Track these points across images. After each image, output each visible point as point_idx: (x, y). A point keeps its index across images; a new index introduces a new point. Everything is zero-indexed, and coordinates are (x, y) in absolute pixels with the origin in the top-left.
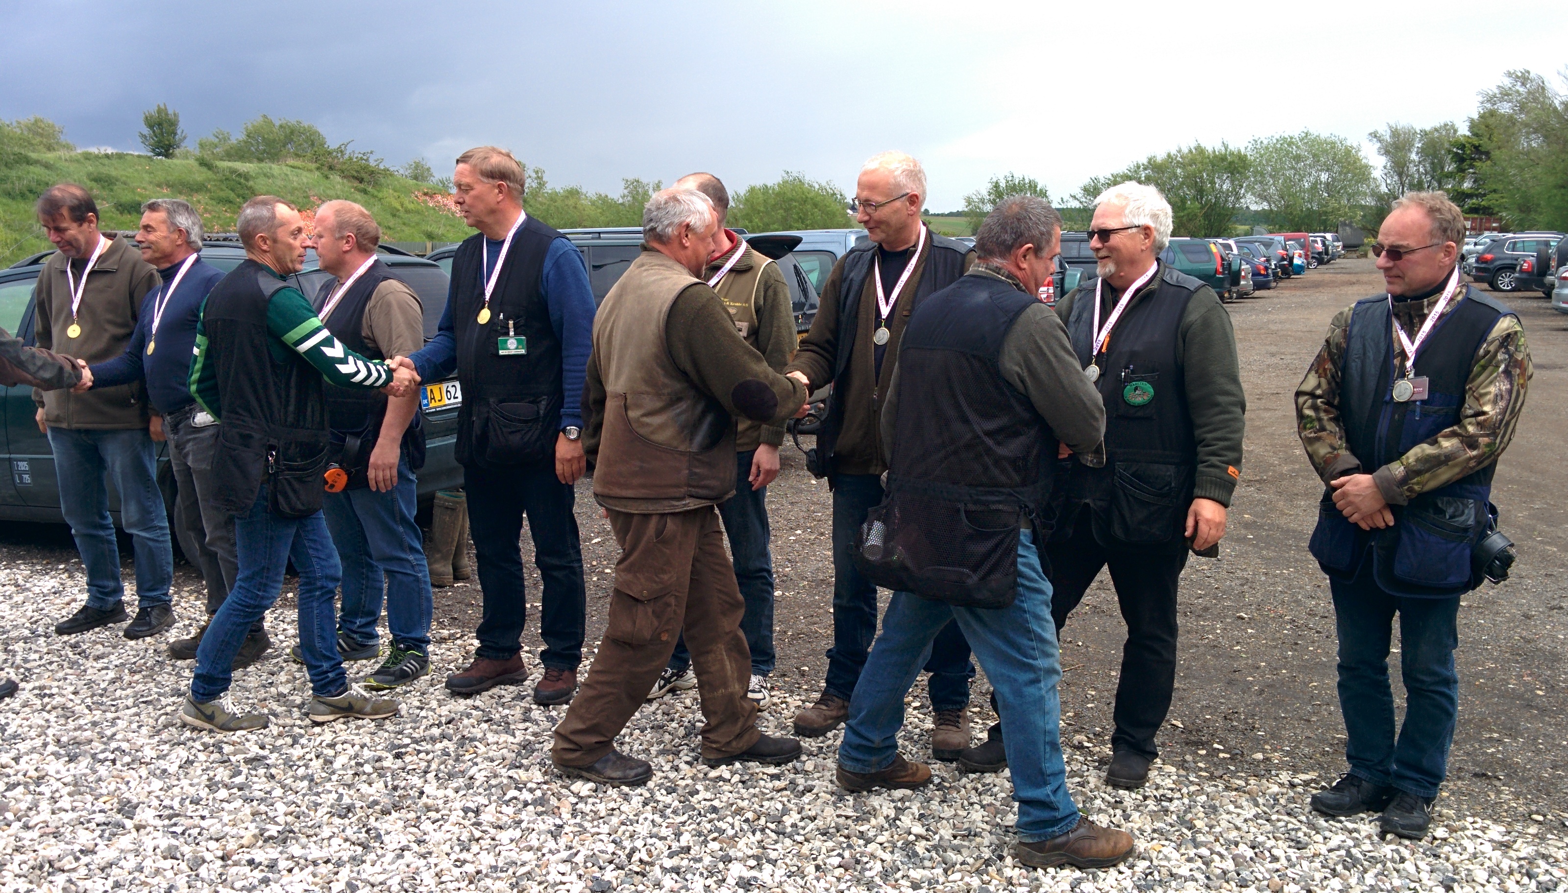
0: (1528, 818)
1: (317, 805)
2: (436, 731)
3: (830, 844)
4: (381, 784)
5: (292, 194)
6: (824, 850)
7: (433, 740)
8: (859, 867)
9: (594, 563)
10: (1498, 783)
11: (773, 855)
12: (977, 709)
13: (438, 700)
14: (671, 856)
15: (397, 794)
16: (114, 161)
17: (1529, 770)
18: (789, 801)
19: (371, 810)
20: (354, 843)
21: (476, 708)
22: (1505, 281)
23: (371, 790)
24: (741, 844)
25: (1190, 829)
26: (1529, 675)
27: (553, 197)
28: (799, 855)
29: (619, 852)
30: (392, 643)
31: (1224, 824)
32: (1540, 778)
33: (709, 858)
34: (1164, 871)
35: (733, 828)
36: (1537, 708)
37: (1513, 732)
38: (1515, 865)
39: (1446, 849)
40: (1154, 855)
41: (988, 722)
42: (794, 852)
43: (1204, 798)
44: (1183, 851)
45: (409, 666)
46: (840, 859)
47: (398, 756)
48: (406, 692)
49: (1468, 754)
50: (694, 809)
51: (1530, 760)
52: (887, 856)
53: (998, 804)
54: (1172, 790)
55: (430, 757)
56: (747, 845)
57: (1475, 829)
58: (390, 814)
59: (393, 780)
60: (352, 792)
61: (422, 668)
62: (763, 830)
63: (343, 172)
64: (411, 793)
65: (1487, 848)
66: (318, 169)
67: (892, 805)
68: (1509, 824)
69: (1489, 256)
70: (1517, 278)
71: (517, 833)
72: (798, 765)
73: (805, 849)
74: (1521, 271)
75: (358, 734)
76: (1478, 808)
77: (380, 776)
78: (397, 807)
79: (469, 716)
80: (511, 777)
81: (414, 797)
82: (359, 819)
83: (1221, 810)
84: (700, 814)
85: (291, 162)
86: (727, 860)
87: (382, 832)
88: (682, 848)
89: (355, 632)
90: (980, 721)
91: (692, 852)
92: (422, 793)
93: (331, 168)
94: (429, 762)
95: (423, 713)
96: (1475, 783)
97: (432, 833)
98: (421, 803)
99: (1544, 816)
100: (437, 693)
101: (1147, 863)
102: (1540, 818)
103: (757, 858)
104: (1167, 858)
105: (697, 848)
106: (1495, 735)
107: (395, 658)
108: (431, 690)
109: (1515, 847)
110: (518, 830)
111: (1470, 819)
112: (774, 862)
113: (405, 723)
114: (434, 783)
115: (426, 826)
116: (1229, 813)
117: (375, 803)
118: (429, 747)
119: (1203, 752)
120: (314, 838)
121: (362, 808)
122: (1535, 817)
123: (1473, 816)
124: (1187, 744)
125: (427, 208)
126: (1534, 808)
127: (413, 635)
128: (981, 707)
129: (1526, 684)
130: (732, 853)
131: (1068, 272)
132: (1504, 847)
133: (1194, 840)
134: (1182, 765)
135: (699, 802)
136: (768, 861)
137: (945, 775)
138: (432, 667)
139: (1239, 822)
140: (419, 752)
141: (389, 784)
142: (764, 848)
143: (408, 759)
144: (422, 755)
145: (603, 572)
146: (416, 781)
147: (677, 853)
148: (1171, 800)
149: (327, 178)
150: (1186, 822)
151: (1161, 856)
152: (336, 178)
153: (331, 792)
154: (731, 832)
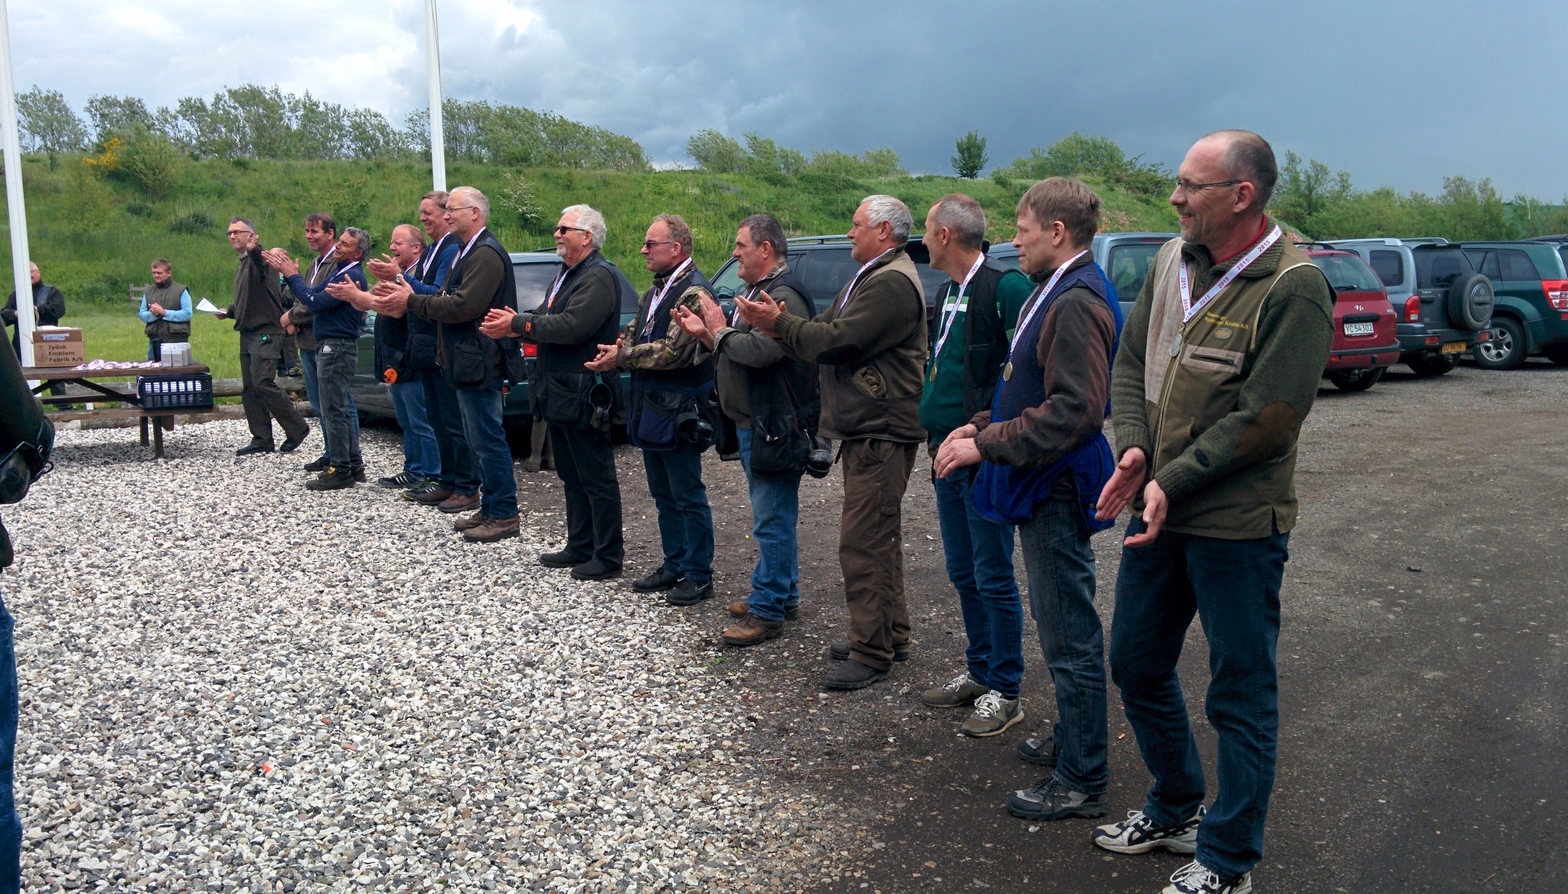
16: (924, 183)
63: (1129, 183)
66: (1105, 182)
93: (1118, 181)
149: (1112, 190)
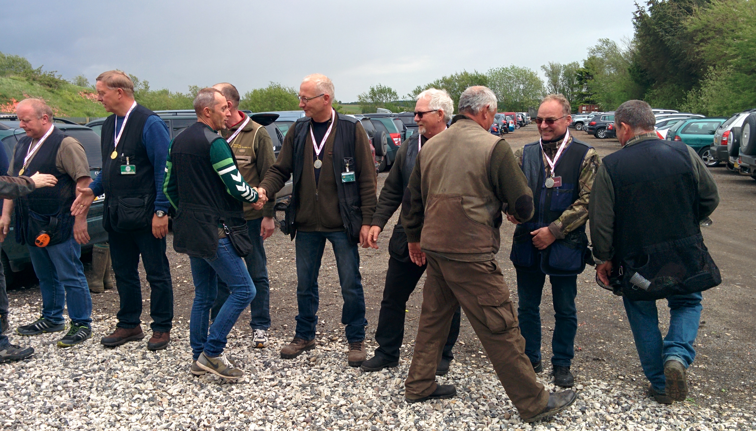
0: (617, 378)
1: (32, 408)
2: (96, 367)
3: (299, 411)
4: (67, 395)
5: (13, 93)
6: (296, 414)
7: (95, 371)
8: (313, 421)
9: (178, 278)
10: (604, 363)
11: (271, 418)
12: (369, 341)
13: (97, 351)
14: (219, 422)
15: (75, 400)
17: (617, 356)
18: (278, 391)
19: (62, 409)
20: (53, 427)
21: (117, 354)
22: (601, 134)
23: (62, 399)
24: (255, 414)
25: (468, 392)
26: (616, 313)
27: (154, 94)
28: (284, 417)
29: (193, 422)
30: (71, 323)
31: (484, 389)
32: (622, 359)
33: (239, 422)
34: (457, 413)
35: (251, 406)
36: (620, 327)
37: (610, 339)
38: (612, 400)
39: (583, 394)
40: (452, 405)
41: (375, 347)
42: (281, 416)
43: (475, 377)
44: (465, 402)
45: (81, 334)
46: (304, 418)
47: (76, 380)
48: (80, 347)
49: (591, 350)
50: (231, 398)
51: (617, 351)
52: (327, 415)
53: (380, 386)
54: (460, 374)
55: (93, 380)
56: (258, 414)
57: (594, 384)
58: (72, 410)
59: (73, 393)
60: (51, 400)
61: (88, 334)
62: (266, 406)
63: (40, 81)
64: (83, 399)
65: (600, 392)
66: (27, 80)
67: (329, 390)
68: (609, 381)
69: (594, 123)
70: (606, 133)
71: (140, 416)
72: (283, 373)
73: (287, 414)
74: (608, 129)
75: (54, 370)
76: (595, 374)
77: (67, 391)
78: (75, 407)
79: (113, 358)
80: (136, 388)
81: (85, 401)
82: (56, 414)
83: (482, 382)
84: (234, 400)
85: (12, 76)
86: (248, 422)
87: (68, 420)
88: (225, 418)
89: (51, 318)
90: (371, 347)
91: (230, 419)
92: (89, 399)
93: (34, 80)
94: (92, 382)
95: (89, 358)
96: (594, 363)
97: (95, 419)
98: (88, 404)
99: (624, 376)
100: (96, 347)
101: (450, 410)
102: (622, 378)
103: (263, 420)
104: (459, 407)
105: (233, 417)
106: (602, 341)
107: (73, 330)
108: (93, 345)
109: (612, 391)
110: (140, 414)
111: (592, 380)
112: (271, 422)
113: (79, 363)
114: (96, 393)
115: (92, 415)
116: (486, 383)
117: (64, 405)
118: (92, 375)
119: (474, 355)
120: (32, 425)
121: (57, 408)
122: (620, 377)
123: (593, 378)
124: (467, 352)
125: (87, 100)
126: (619, 373)
127: (83, 318)
128: (371, 340)
129: (615, 317)
130: (250, 418)
131: (407, 131)
132: (607, 392)
133: (470, 397)
134: (465, 362)
135: (234, 395)
136: (269, 421)
137: (354, 373)
138: (93, 334)
139: (491, 387)
140: (87, 378)
141: (72, 395)
142: (266, 415)
143: (81, 381)
144: (89, 379)
145: (183, 282)
146: (86, 393)
147: (223, 421)
148: (460, 379)
149: (32, 85)
150: (467, 389)
151: (455, 406)
152: (37, 85)
153: (40, 401)
154: (250, 408)
